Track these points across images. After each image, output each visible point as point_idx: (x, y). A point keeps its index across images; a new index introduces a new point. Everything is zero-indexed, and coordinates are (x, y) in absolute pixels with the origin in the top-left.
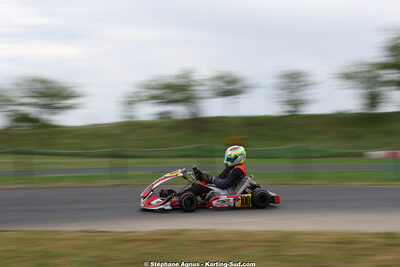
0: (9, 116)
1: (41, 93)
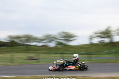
0: (56, 43)
1: (64, 36)
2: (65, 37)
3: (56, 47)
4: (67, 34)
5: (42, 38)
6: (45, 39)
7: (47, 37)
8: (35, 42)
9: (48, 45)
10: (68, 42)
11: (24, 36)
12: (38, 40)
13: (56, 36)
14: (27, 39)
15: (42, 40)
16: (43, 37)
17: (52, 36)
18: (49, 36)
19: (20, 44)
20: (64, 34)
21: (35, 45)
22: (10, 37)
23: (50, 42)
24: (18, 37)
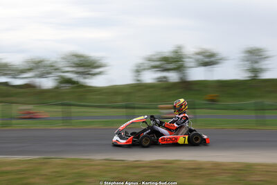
1: (77, 64)
2: (79, 65)
3: (57, 88)
4: (82, 59)
5: (22, 68)
6: (30, 70)
7: (34, 65)
8: (5, 75)
9: (37, 84)
10: (85, 78)
12: (13, 70)
13: (56, 62)
15: (23, 71)
16: (25, 64)
17: (46, 62)
18: (40, 62)
20: (76, 60)
21: (6, 84)
23: (41, 76)
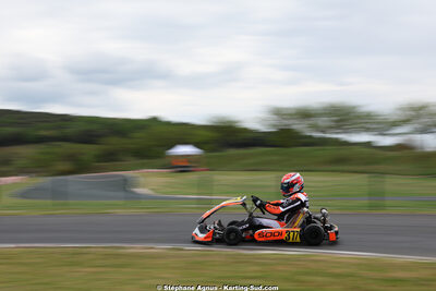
5: (394, 118)
6: (406, 121)
7: (413, 113)
8: (367, 130)
9: (418, 143)
11: (325, 109)
12: (379, 123)
14: (337, 121)
15: (395, 124)
16: (399, 112)
17: (432, 108)
18: (422, 108)
19: (310, 137)
21: (368, 144)
22: (278, 112)
23: (425, 130)
24: (305, 114)
